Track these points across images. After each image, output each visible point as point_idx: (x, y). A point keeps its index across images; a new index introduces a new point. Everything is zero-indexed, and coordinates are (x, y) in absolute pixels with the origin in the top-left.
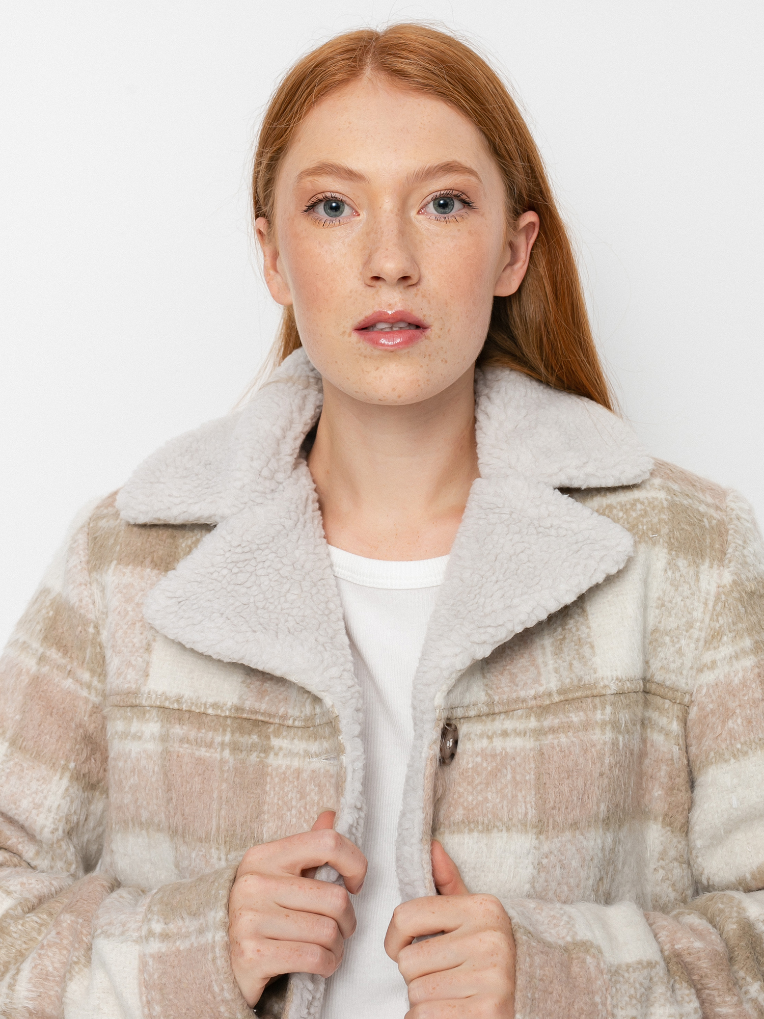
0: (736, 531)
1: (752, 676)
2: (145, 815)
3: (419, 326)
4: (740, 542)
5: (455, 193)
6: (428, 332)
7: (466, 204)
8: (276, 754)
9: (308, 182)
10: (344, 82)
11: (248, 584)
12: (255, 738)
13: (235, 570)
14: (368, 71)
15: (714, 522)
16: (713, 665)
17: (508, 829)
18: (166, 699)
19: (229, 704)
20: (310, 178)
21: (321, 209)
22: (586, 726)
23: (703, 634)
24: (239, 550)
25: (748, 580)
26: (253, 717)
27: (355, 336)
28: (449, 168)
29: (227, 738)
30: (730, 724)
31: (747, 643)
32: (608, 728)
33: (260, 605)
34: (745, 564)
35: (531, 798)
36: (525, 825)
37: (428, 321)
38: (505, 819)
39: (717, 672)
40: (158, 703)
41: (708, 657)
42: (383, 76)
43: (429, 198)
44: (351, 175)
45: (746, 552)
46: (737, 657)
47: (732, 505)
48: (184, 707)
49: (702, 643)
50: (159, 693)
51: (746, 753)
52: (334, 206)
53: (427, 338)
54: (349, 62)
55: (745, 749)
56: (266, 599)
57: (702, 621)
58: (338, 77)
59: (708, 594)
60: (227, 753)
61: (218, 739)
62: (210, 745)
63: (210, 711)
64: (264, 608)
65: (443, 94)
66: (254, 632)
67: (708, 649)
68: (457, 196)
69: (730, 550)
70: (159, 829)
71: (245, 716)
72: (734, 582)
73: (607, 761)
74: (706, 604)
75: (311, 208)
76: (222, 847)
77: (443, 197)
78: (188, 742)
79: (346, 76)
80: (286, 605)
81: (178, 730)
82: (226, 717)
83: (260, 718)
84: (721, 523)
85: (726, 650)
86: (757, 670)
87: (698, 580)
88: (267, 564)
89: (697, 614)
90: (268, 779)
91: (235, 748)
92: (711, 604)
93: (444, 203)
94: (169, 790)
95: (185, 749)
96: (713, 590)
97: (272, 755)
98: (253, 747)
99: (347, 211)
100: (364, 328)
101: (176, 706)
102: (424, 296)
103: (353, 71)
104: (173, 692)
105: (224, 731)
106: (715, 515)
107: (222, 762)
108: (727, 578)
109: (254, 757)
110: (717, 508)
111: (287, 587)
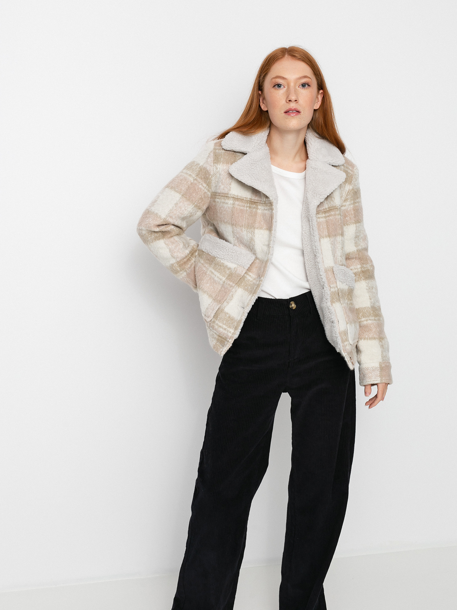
0: (354, 178)
1: (352, 209)
2: (226, 221)
3: (298, 112)
4: (355, 180)
5: (307, 83)
6: (301, 113)
7: (309, 85)
8: (259, 210)
9: (274, 80)
10: (282, 58)
11: (254, 169)
12: (255, 206)
13: (252, 165)
14: (286, 56)
15: (351, 175)
16: (345, 206)
17: (323, 238)
18: (235, 196)
19: (249, 198)
20: (274, 79)
21: (276, 86)
22: (335, 215)
23: (344, 199)
24: (253, 161)
25: (355, 189)
26: (254, 201)
27: (284, 114)
28: (305, 77)
29: (248, 205)
30: (346, 218)
31: (352, 202)
32: (339, 215)
33: (257, 174)
34: (355, 185)
35: (326, 231)
36: (326, 236)
37: (301, 111)
38: (322, 236)
39: (345, 207)
40: (233, 196)
41: (344, 204)
42: (290, 56)
43: (301, 84)
44: (283, 78)
45: (356, 183)
46: (350, 205)
47: (355, 171)
48: (239, 198)
49: (343, 201)
50: (233, 194)
51: (349, 225)
52: (279, 86)
53: (300, 114)
54: (283, 54)
55: (349, 224)
56: (258, 173)
57: (344, 196)
58: (280, 57)
59: (346, 190)
60: (248, 208)
61: (246, 205)
62: (244, 206)
63: (245, 199)
64: (258, 175)
65: (303, 61)
66: (256, 180)
67: (344, 202)
68: (307, 84)
69: (353, 182)
70: (229, 224)
71: (252, 201)
72: (352, 189)
73: (340, 222)
74: (346, 193)
75: (274, 86)
76: (246, 228)
77: (304, 84)
78: (239, 205)
79: (282, 57)
80: (263, 175)
81: (237, 203)
82: (248, 201)
83: (256, 201)
84: (352, 175)
85: (348, 203)
86: (353, 208)
87: (345, 187)
88: (259, 165)
89: (344, 195)
90: (257, 215)
91: (250, 207)
92: (347, 193)
93: (303, 85)
94: (233, 215)
95: (238, 207)
96: (348, 190)
97: (258, 210)
98: (254, 208)
99: (282, 87)
100: (286, 112)
101: (237, 197)
102: (300, 105)
103: (283, 56)
104: (236, 194)
105: (248, 204)
106: (351, 173)
107: (247, 210)
108: (351, 188)
109: (254, 210)
110: (352, 171)
111: (263, 171)
